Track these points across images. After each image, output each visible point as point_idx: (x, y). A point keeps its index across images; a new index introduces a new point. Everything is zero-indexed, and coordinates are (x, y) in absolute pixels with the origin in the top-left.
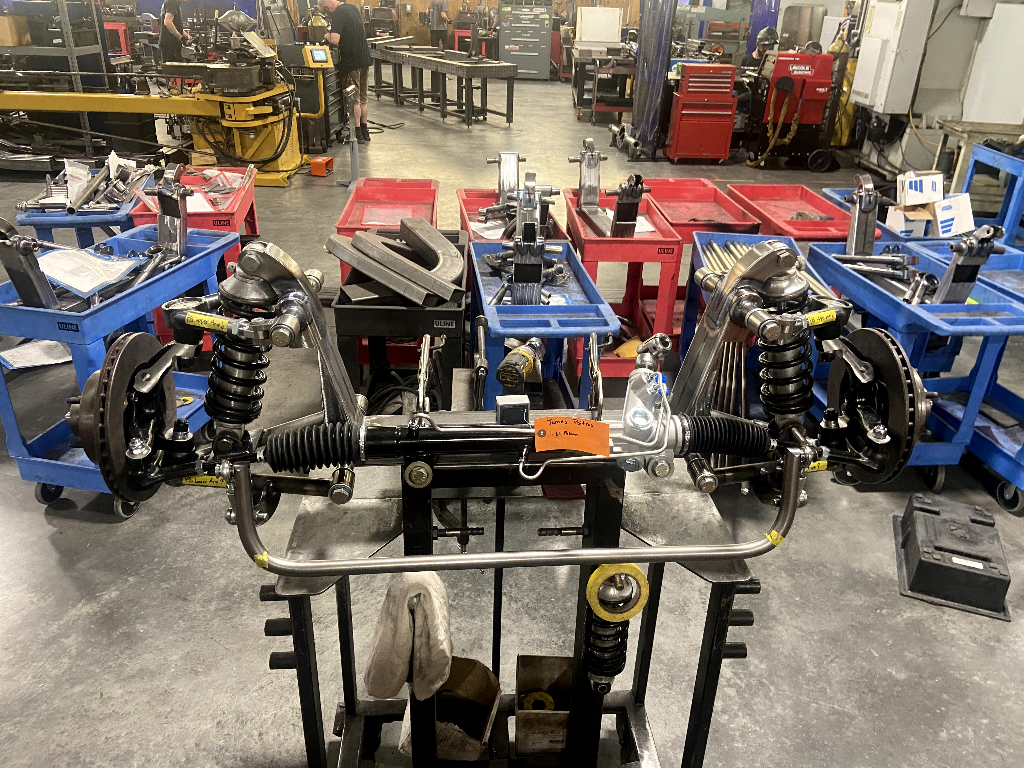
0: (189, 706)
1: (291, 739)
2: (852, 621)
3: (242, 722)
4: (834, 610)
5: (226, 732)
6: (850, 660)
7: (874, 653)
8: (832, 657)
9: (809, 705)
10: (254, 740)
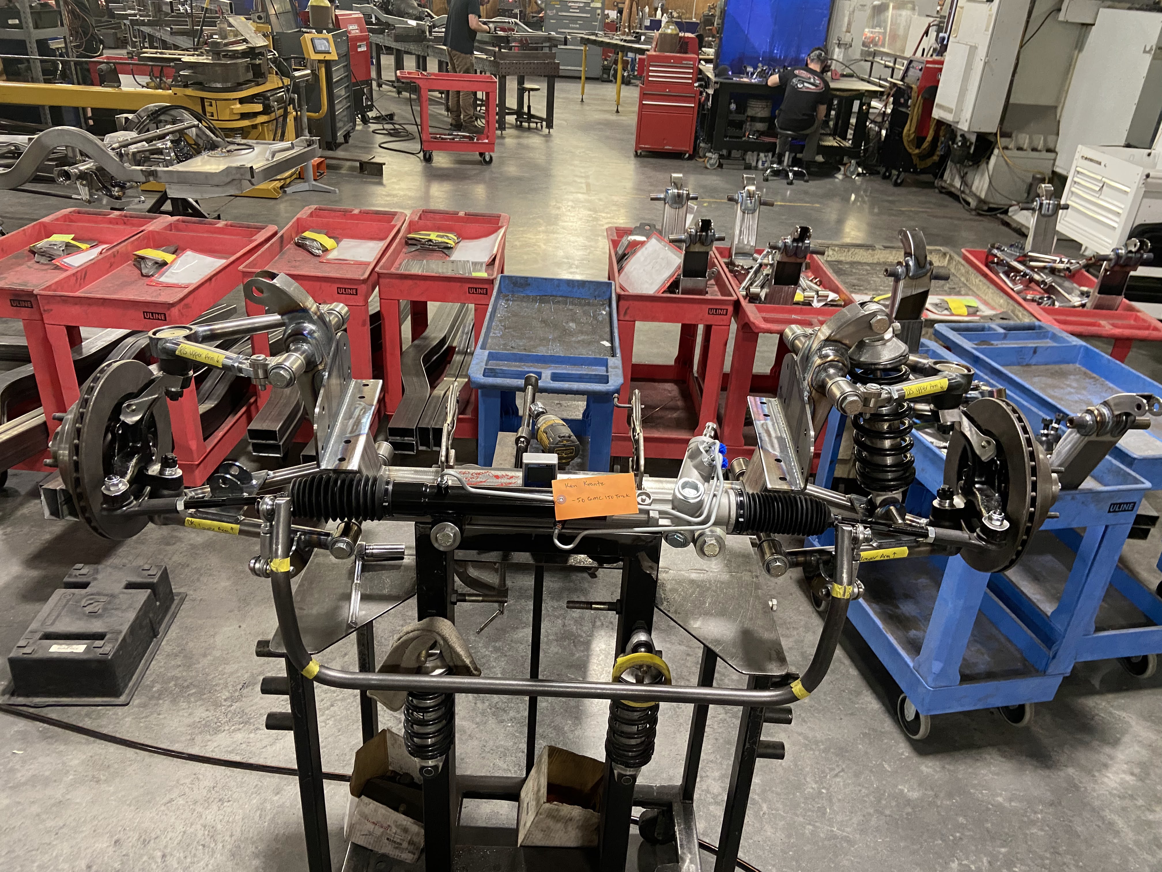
0: (85, 821)
1: (198, 862)
2: (865, 728)
3: (145, 840)
4: (846, 715)
5: (124, 853)
6: (857, 775)
7: (886, 766)
8: (837, 770)
9: (804, 828)
10: (156, 862)
